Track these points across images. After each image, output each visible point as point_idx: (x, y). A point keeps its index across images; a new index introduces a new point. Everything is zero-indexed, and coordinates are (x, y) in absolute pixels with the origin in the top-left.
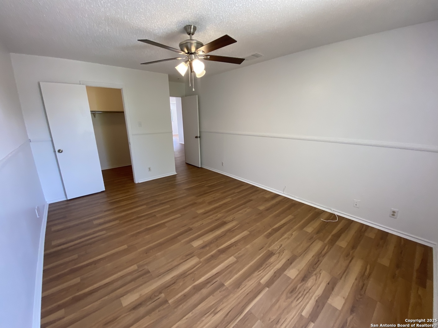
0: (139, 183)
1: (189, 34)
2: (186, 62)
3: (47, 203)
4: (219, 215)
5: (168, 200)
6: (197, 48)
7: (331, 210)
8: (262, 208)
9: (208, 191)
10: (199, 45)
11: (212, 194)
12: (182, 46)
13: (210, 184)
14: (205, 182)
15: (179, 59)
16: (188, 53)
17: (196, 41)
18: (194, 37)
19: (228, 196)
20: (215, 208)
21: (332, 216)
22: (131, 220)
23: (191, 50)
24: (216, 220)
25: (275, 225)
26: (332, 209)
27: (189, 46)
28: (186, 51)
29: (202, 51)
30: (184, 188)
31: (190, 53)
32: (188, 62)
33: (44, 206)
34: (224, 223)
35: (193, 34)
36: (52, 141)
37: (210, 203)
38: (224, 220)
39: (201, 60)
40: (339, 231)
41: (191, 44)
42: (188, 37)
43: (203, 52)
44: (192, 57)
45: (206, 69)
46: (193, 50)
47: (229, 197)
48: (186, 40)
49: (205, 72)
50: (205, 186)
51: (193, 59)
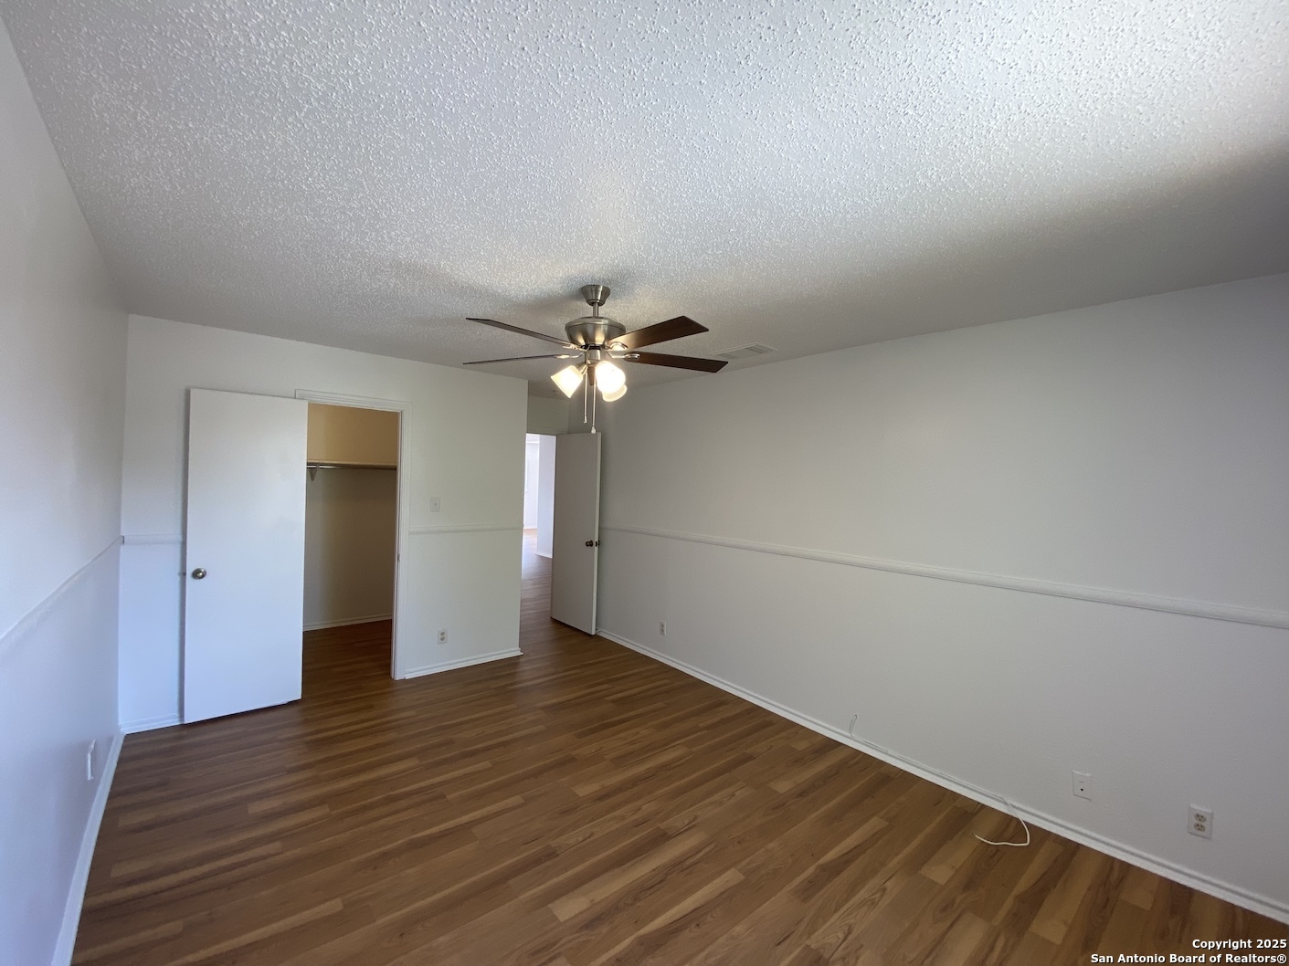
0: (404, 681)
1: (592, 304)
2: (579, 366)
3: (122, 730)
4: (647, 808)
5: (490, 743)
6: (609, 337)
7: (1006, 803)
8: (783, 787)
9: (616, 719)
10: (616, 330)
11: (626, 729)
12: (571, 331)
13: (620, 695)
14: (605, 686)
15: (563, 357)
16: (586, 347)
17: (607, 322)
18: (602, 311)
19: (678, 739)
20: (635, 781)
21: (1011, 827)
22: (365, 808)
23: (594, 341)
24: (638, 824)
25: (825, 852)
26: (1009, 801)
27: (590, 330)
28: (582, 342)
29: (619, 344)
30: (539, 705)
31: (590, 346)
32: (585, 367)
33: (111, 739)
34: (661, 839)
35: (600, 304)
36: (184, 544)
37: (621, 761)
38: (663, 826)
39: (617, 362)
40: (1037, 882)
41: (595, 327)
42: (589, 310)
43: (624, 345)
44: (595, 354)
45: (628, 383)
46: (600, 339)
47: (678, 742)
48: (581, 316)
49: (625, 389)
50: (607, 698)
51: (598, 361)
